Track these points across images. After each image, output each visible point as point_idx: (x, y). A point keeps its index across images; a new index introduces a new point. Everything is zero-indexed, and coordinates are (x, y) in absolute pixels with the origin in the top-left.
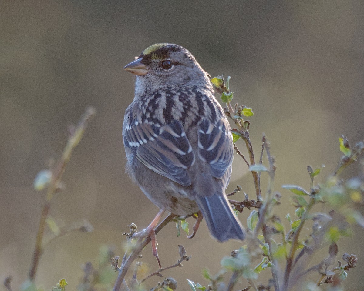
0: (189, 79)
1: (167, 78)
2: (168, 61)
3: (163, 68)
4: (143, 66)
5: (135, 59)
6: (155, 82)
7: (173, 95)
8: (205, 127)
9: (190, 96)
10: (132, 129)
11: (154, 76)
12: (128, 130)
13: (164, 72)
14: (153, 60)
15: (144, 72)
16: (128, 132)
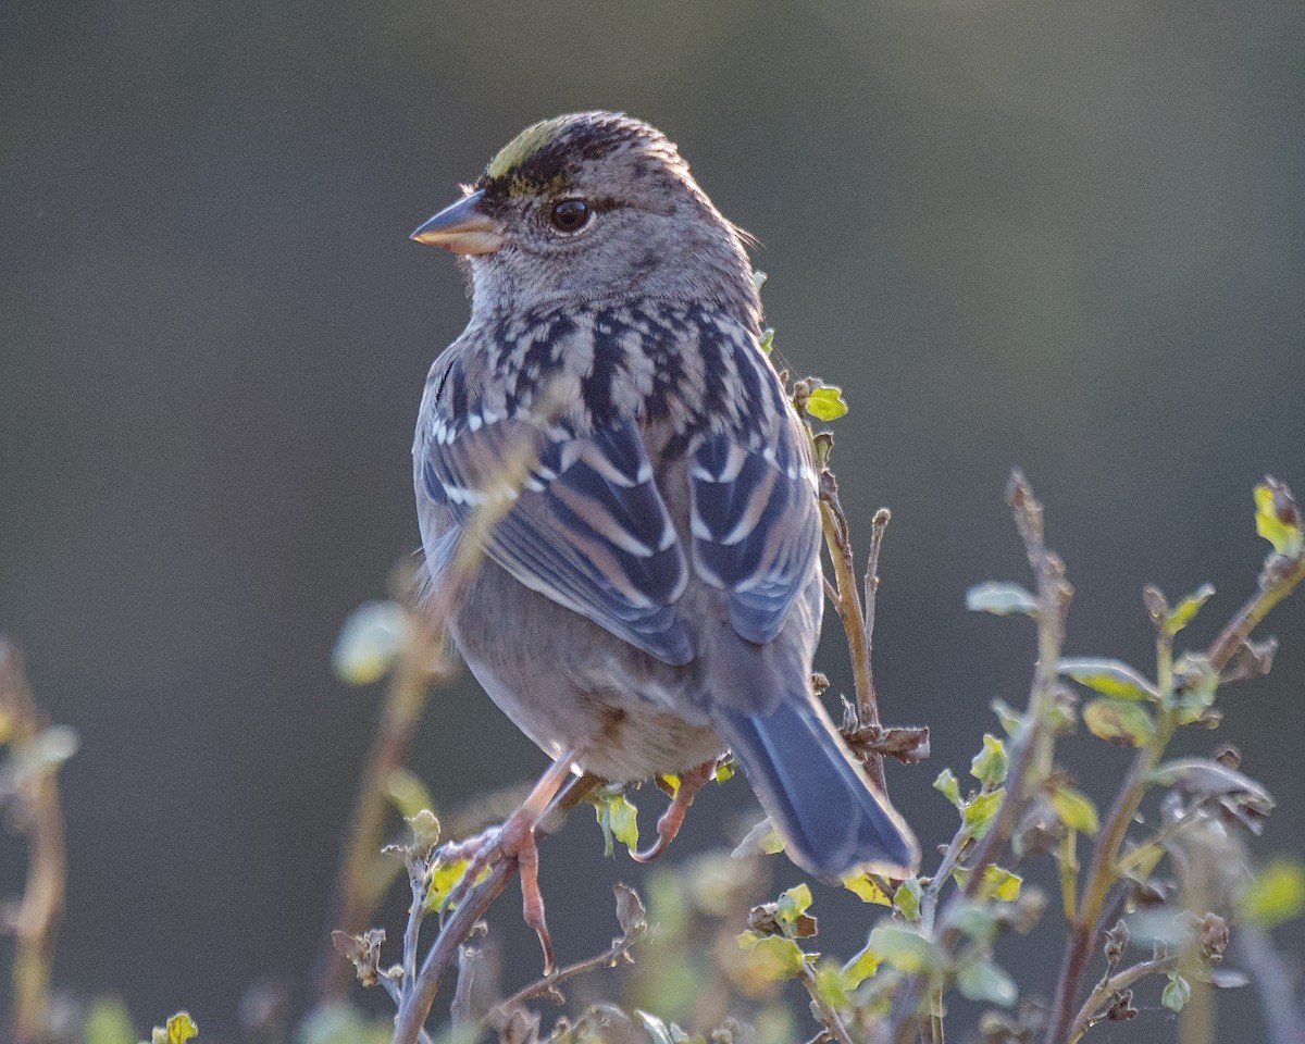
0: (651, 262)
1: (569, 264)
2: (572, 200)
3: (559, 227)
4: (485, 220)
5: (460, 194)
6: (527, 276)
7: (620, 328)
8: (713, 457)
9: (681, 336)
10: (458, 441)
11: (523, 256)
12: (441, 441)
13: (561, 242)
14: (517, 199)
15: (490, 242)
16: (445, 452)
